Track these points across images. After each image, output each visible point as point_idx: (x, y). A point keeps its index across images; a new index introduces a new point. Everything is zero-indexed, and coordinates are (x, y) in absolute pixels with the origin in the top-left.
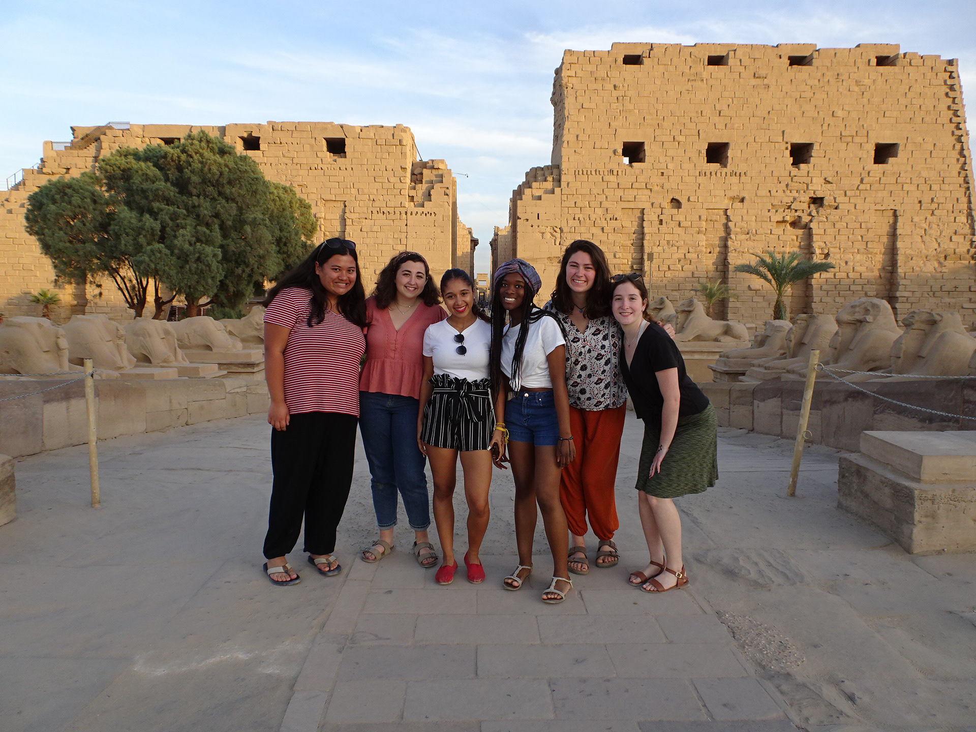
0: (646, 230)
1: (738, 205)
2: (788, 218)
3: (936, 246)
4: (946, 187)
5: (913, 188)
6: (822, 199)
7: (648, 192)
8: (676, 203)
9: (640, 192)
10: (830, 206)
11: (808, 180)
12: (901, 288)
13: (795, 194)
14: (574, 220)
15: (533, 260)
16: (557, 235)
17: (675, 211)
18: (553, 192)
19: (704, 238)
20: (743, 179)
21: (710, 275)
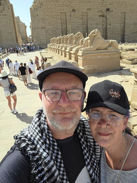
0: (67, 19)
1: (89, 11)
2: (101, 15)
3: (133, 21)
4: (135, 6)
5: (129, 6)
6: (109, 9)
7: (66, 7)
8: (74, 10)
9: (65, 7)
10: (111, 11)
11: (106, 4)
12: (126, 32)
13: (103, 7)
14: (47, 16)
15: (37, 28)
16: (43, 21)
17: (74, 13)
18: (41, 8)
19: (82, 20)
20: (91, 3)
21: (84, 31)
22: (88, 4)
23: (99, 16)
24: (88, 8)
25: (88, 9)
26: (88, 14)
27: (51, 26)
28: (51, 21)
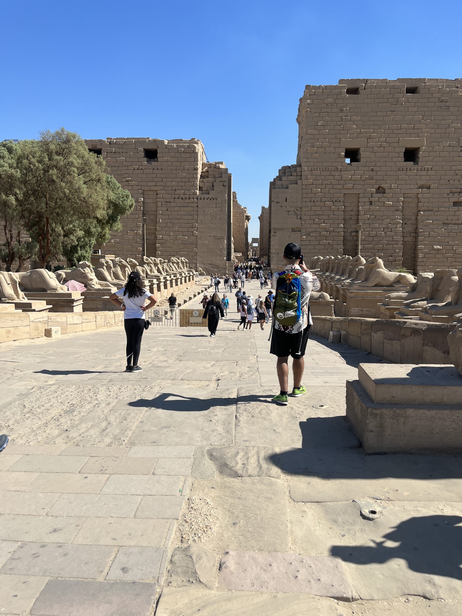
0: (360, 209)
1: (425, 190)
7: (362, 182)
8: (381, 189)
9: (357, 182)
14: (311, 202)
15: (282, 229)
16: (299, 213)
17: (380, 195)
18: (297, 184)
19: (401, 214)
20: (430, 173)
21: (406, 239)
22: (424, 173)
23: (454, 202)
24: (420, 183)
25: (422, 187)
26: (421, 200)
27: (318, 226)
28: (317, 213)
